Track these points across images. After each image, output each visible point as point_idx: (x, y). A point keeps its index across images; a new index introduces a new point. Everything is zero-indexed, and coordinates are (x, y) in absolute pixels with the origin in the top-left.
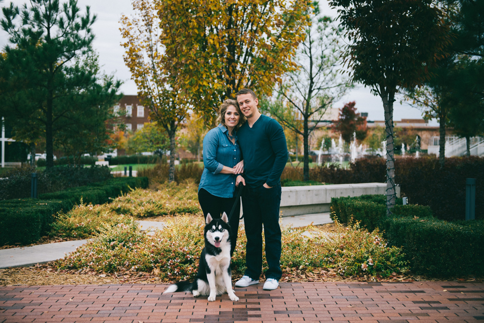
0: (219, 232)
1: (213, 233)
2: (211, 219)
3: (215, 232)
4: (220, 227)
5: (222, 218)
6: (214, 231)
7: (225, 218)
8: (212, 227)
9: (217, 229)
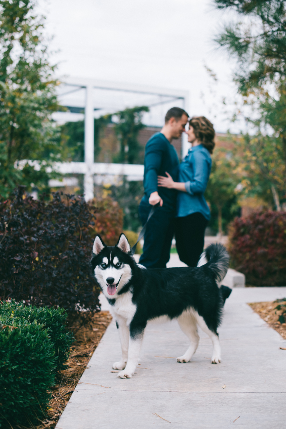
0: (114, 269)
1: (104, 271)
2: (102, 247)
3: (107, 269)
4: (116, 260)
5: (119, 246)
6: (105, 267)
7: (124, 245)
8: (102, 261)
9: (111, 263)
